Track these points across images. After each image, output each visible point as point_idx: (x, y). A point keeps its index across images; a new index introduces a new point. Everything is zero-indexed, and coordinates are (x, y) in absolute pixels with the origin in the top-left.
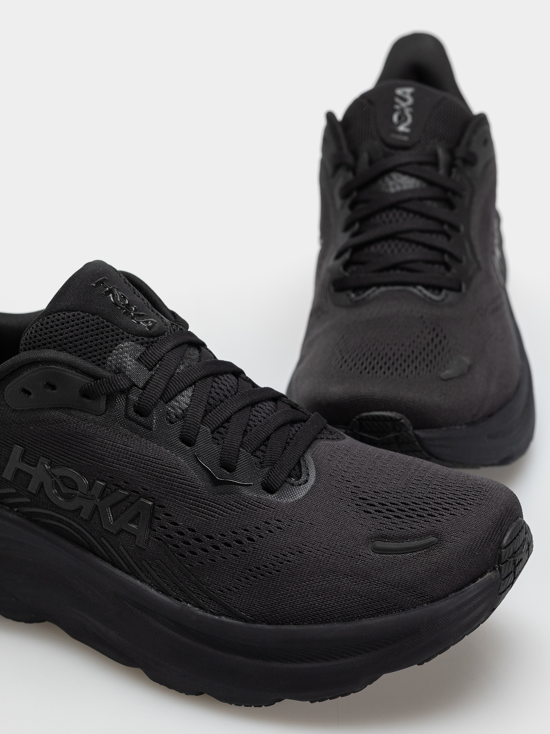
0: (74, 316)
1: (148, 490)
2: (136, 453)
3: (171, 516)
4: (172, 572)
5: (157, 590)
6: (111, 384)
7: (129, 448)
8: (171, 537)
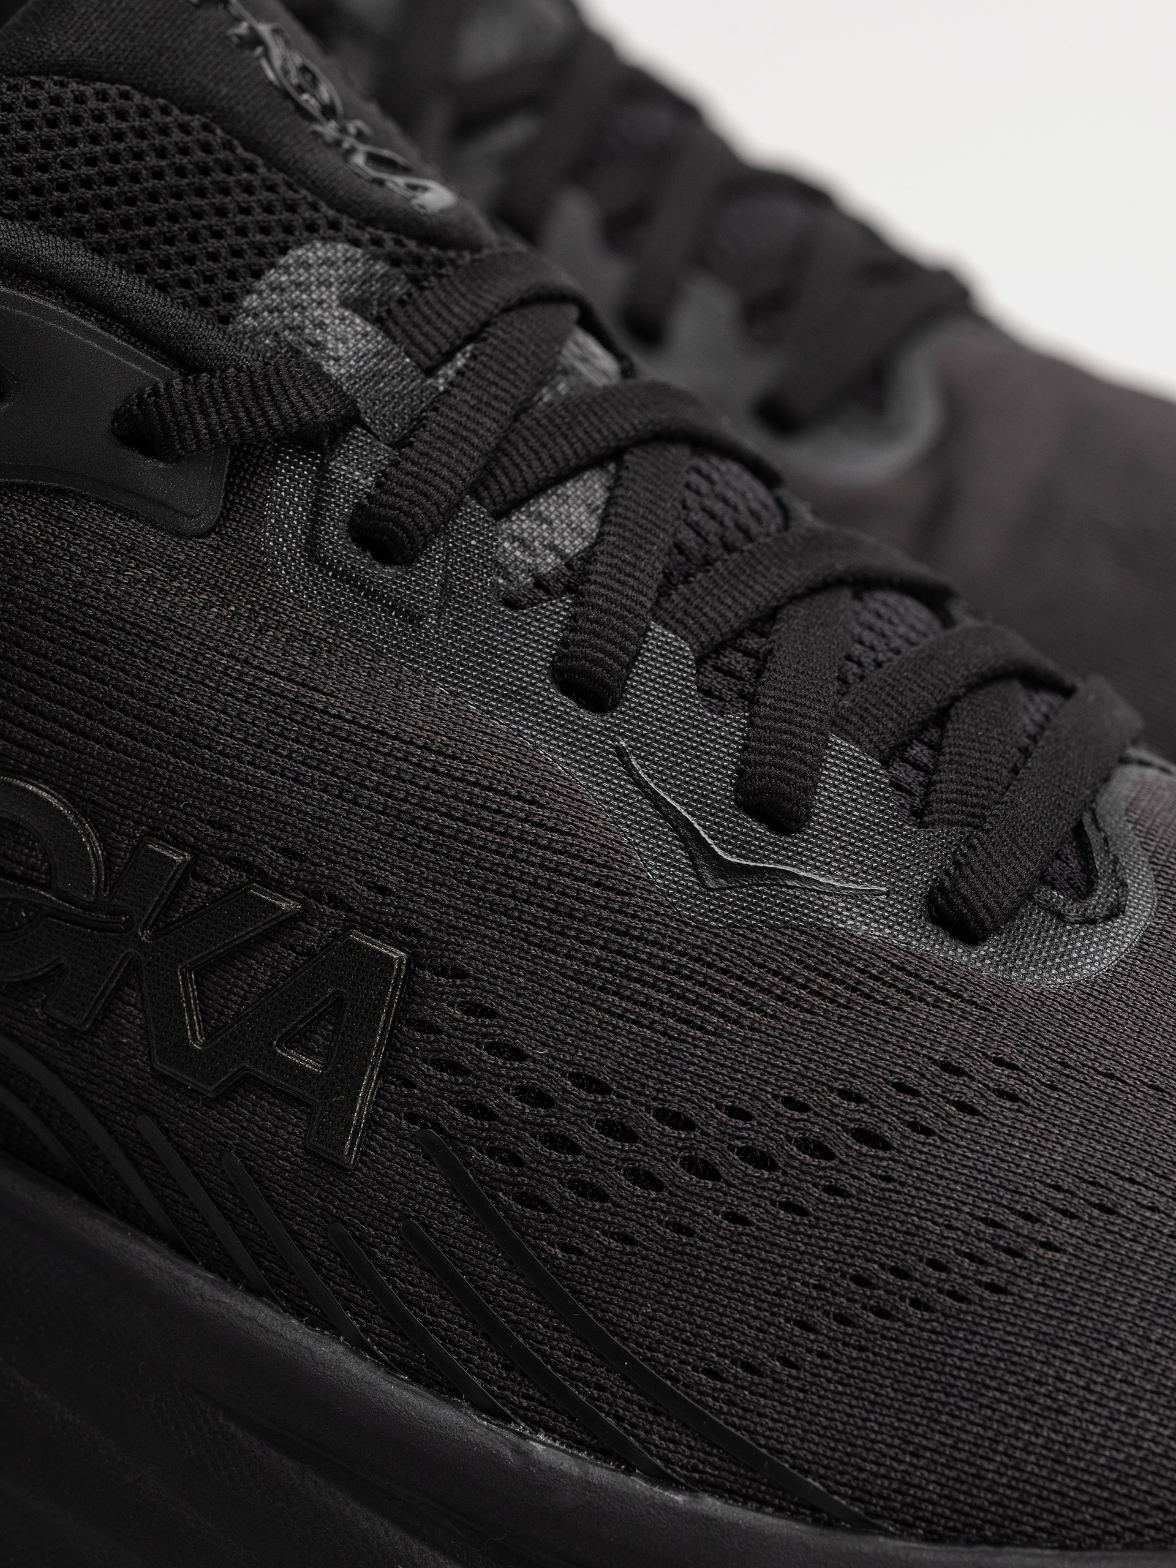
0: (103, 96)
1: (391, 893)
2: (346, 721)
3: (492, 1014)
4: (471, 1281)
5: (387, 1365)
6: (257, 398)
7: (317, 696)
8: (487, 1114)
